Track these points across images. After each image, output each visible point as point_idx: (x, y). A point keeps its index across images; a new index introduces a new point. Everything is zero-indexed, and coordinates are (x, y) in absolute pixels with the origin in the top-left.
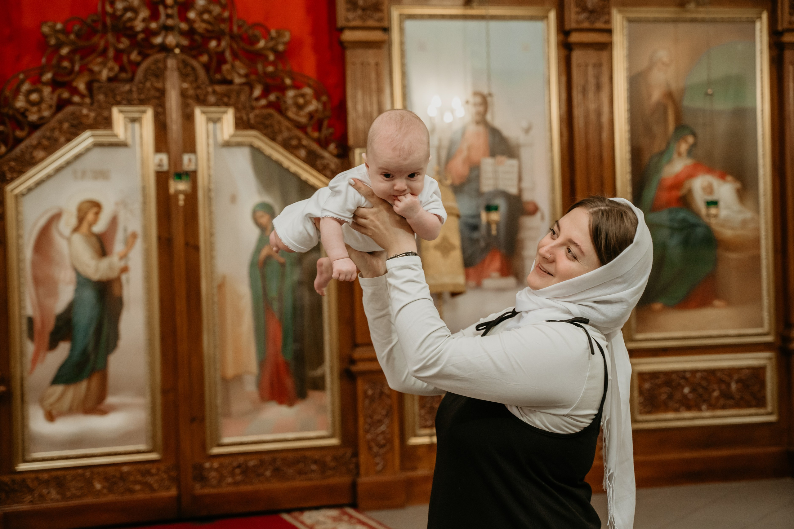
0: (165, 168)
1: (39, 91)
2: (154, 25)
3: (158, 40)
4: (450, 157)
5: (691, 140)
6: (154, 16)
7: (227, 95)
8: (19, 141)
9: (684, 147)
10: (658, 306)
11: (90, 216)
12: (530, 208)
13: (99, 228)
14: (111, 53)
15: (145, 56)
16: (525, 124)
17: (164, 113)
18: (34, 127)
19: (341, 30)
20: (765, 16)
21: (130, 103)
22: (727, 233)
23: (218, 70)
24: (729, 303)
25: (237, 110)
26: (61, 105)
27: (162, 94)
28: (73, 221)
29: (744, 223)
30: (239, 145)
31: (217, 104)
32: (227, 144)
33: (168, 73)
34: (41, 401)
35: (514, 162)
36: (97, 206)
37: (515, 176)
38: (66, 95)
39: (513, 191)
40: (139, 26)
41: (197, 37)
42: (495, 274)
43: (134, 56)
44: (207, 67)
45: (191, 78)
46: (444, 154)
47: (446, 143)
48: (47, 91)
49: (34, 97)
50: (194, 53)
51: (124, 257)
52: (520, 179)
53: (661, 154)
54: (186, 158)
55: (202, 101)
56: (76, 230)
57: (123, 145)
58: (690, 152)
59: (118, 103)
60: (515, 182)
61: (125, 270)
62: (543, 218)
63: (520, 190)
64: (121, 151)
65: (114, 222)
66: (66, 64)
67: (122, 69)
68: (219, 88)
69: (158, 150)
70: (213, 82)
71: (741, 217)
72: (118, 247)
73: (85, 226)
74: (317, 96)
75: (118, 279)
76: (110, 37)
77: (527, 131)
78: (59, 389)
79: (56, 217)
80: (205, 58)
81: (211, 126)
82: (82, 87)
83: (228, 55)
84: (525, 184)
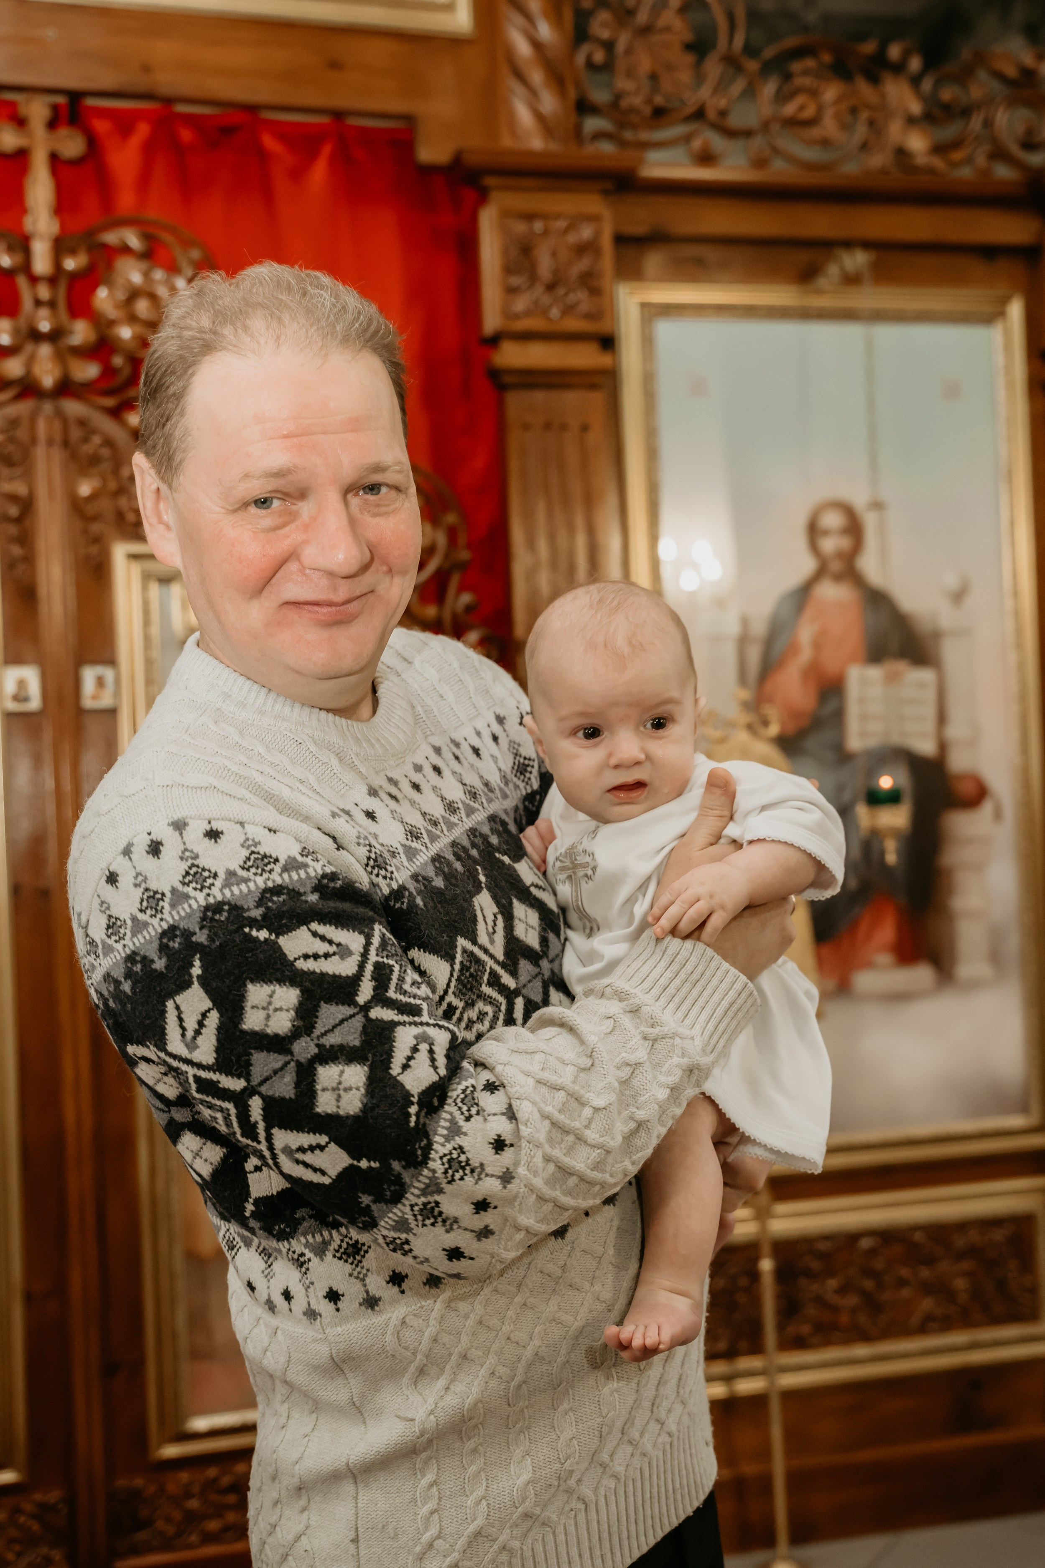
0: (34, 703)
3: (15, 368)
12: (967, 789)
16: (951, 581)
17: (29, 559)
19: (494, 342)
27: (25, 511)
33: (40, 453)
35: (926, 675)
37: (930, 711)
39: (926, 747)
41: (118, 361)
42: (884, 958)
45: (106, 466)
46: (754, 655)
50: (109, 402)
52: (942, 718)
54: (89, 675)
60: (929, 725)
62: (998, 815)
63: (943, 746)
69: (13, 653)
77: (958, 596)
81: (155, 589)
84: (955, 731)
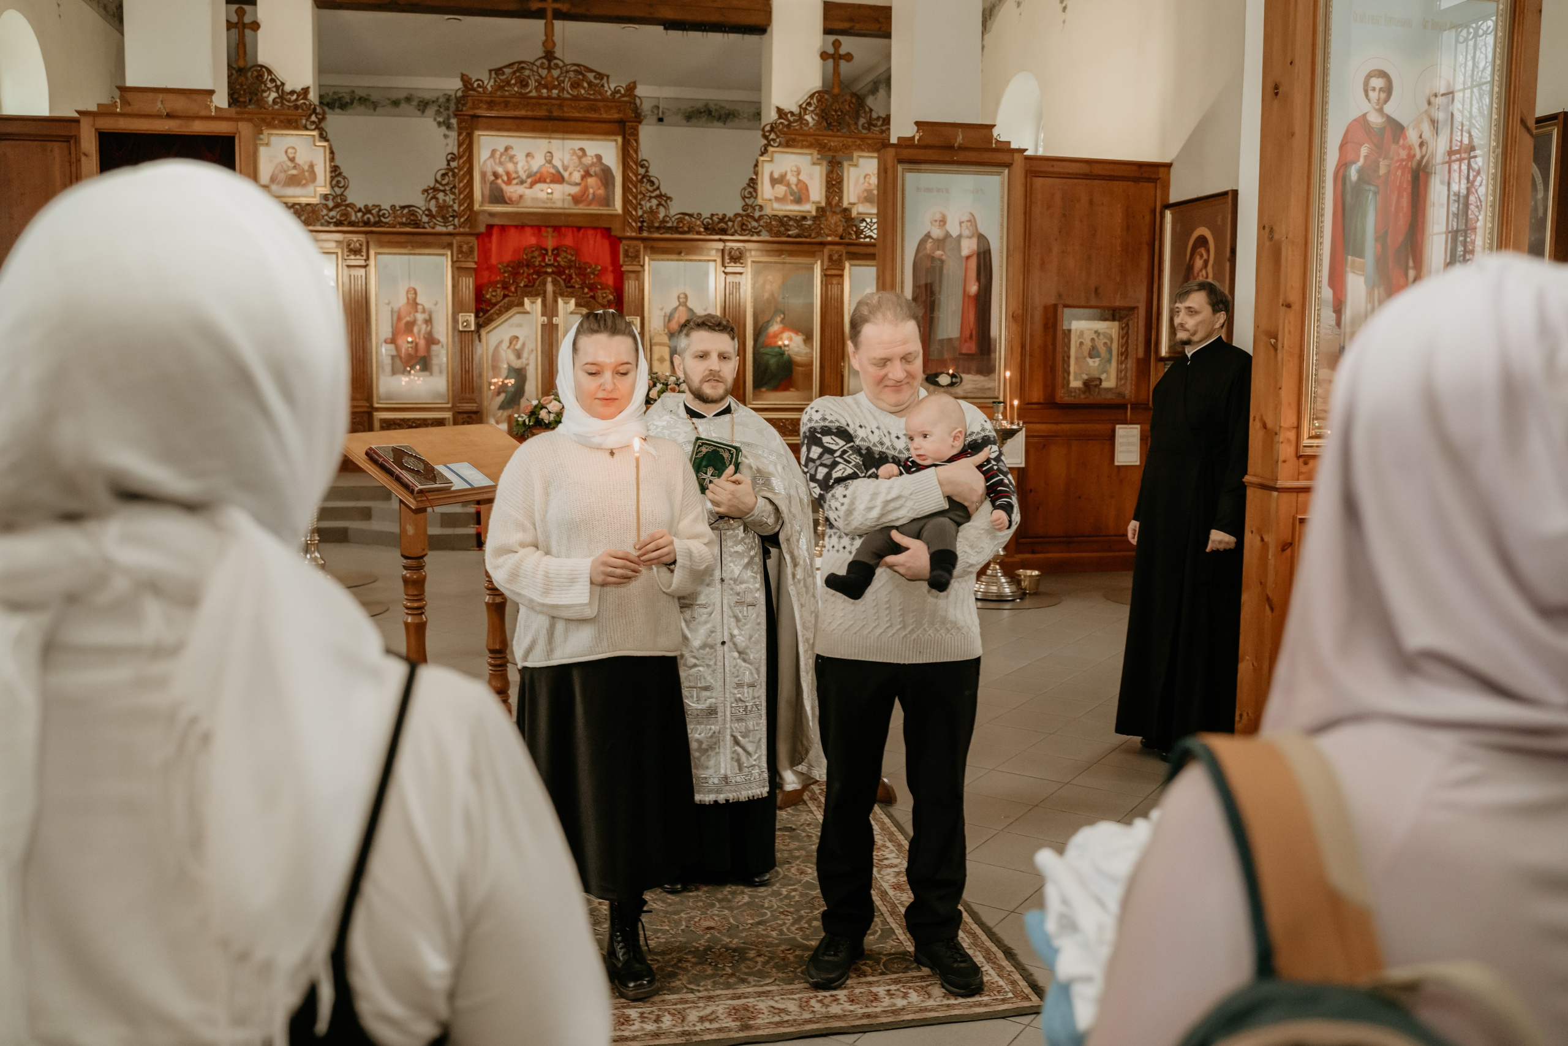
0: (546, 322)
1: (496, 291)
2: (543, 264)
3: (544, 270)
4: (669, 321)
5: (782, 316)
6: (544, 260)
7: (572, 293)
8: (488, 311)
9: (779, 319)
10: (763, 389)
11: (514, 342)
13: (518, 347)
14: (525, 275)
15: (539, 276)
17: (546, 300)
18: (495, 305)
19: (622, 266)
20: (819, 262)
21: (531, 296)
22: (798, 359)
23: (569, 282)
24: (797, 390)
25: (576, 300)
26: (505, 296)
27: (545, 292)
28: (508, 344)
29: (806, 354)
30: (576, 313)
31: (567, 296)
32: (572, 313)
33: (548, 284)
34: (494, 416)
36: (517, 338)
38: (506, 292)
40: (537, 263)
41: (561, 269)
43: (535, 276)
44: (564, 280)
45: (557, 286)
47: (668, 314)
48: (499, 290)
49: (494, 294)
50: (560, 275)
51: (528, 359)
53: (768, 322)
54: (554, 319)
55: (562, 295)
56: (509, 347)
57: (528, 313)
58: (782, 322)
59: (527, 296)
61: (528, 364)
64: (527, 315)
65: (524, 344)
66: (507, 280)
67: (529, 281)
68: (569, 290)
69: (543, 315)
70: (567, 287)
71: (805, 351)
72: (525, 355)
73: (512, 346)
74: (612, 293)
75: (525, 368)
76: (525, 269)
78: (501, 411)
79: (501, 342)
80: (564, 277)
81: (565, 305)
82: (513, 289)
83: (574, 276)
